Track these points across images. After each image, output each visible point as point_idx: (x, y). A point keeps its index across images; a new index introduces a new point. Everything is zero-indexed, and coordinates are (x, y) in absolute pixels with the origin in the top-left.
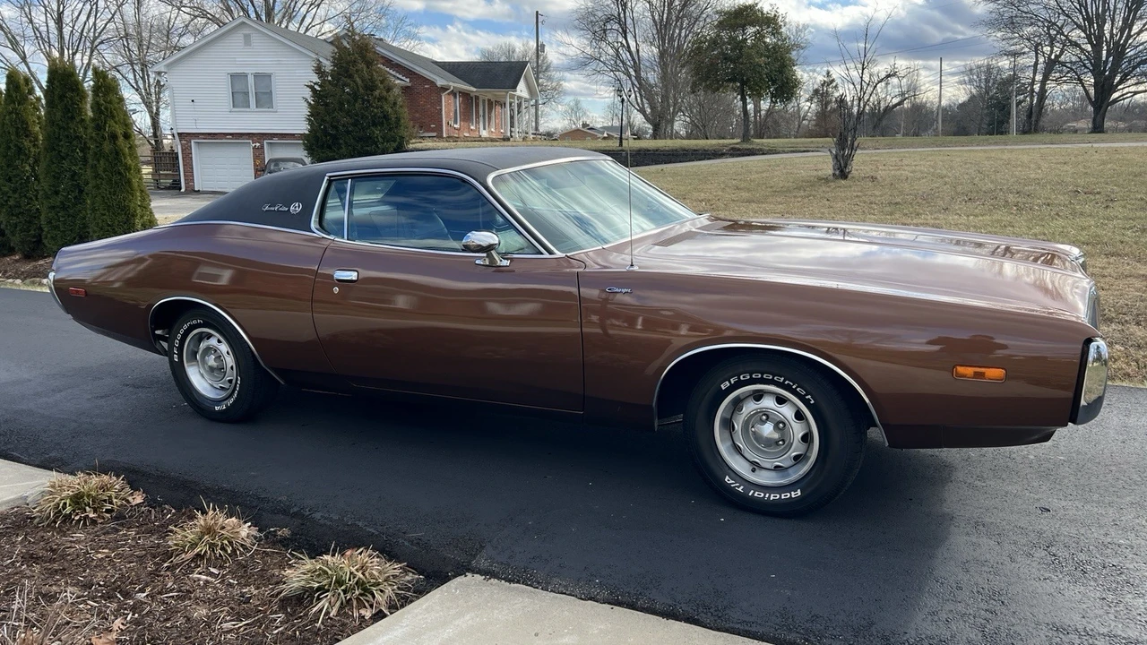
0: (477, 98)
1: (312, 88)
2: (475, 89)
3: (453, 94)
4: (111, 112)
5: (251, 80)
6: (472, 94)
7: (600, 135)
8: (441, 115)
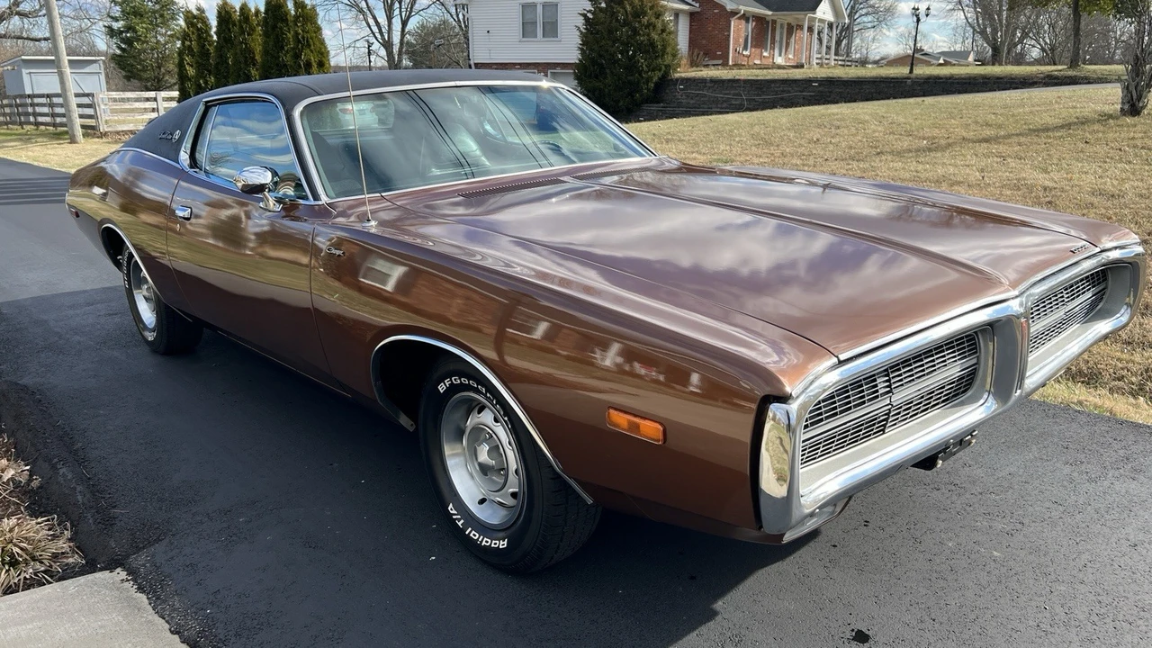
0: (774, 22)
1: (584, 16)
2: (770, 13)
3: (745, 17)
4: (307, 41)
5: (540, 9)
6: (768, 18)
7: (935, 62)
8: (729, 41)
